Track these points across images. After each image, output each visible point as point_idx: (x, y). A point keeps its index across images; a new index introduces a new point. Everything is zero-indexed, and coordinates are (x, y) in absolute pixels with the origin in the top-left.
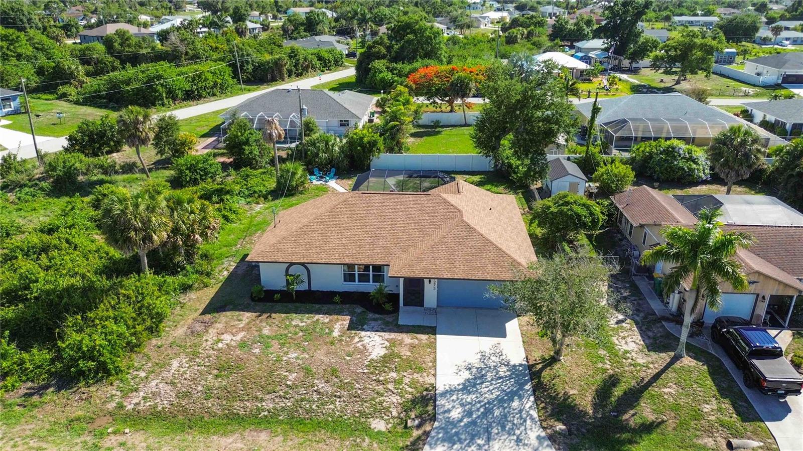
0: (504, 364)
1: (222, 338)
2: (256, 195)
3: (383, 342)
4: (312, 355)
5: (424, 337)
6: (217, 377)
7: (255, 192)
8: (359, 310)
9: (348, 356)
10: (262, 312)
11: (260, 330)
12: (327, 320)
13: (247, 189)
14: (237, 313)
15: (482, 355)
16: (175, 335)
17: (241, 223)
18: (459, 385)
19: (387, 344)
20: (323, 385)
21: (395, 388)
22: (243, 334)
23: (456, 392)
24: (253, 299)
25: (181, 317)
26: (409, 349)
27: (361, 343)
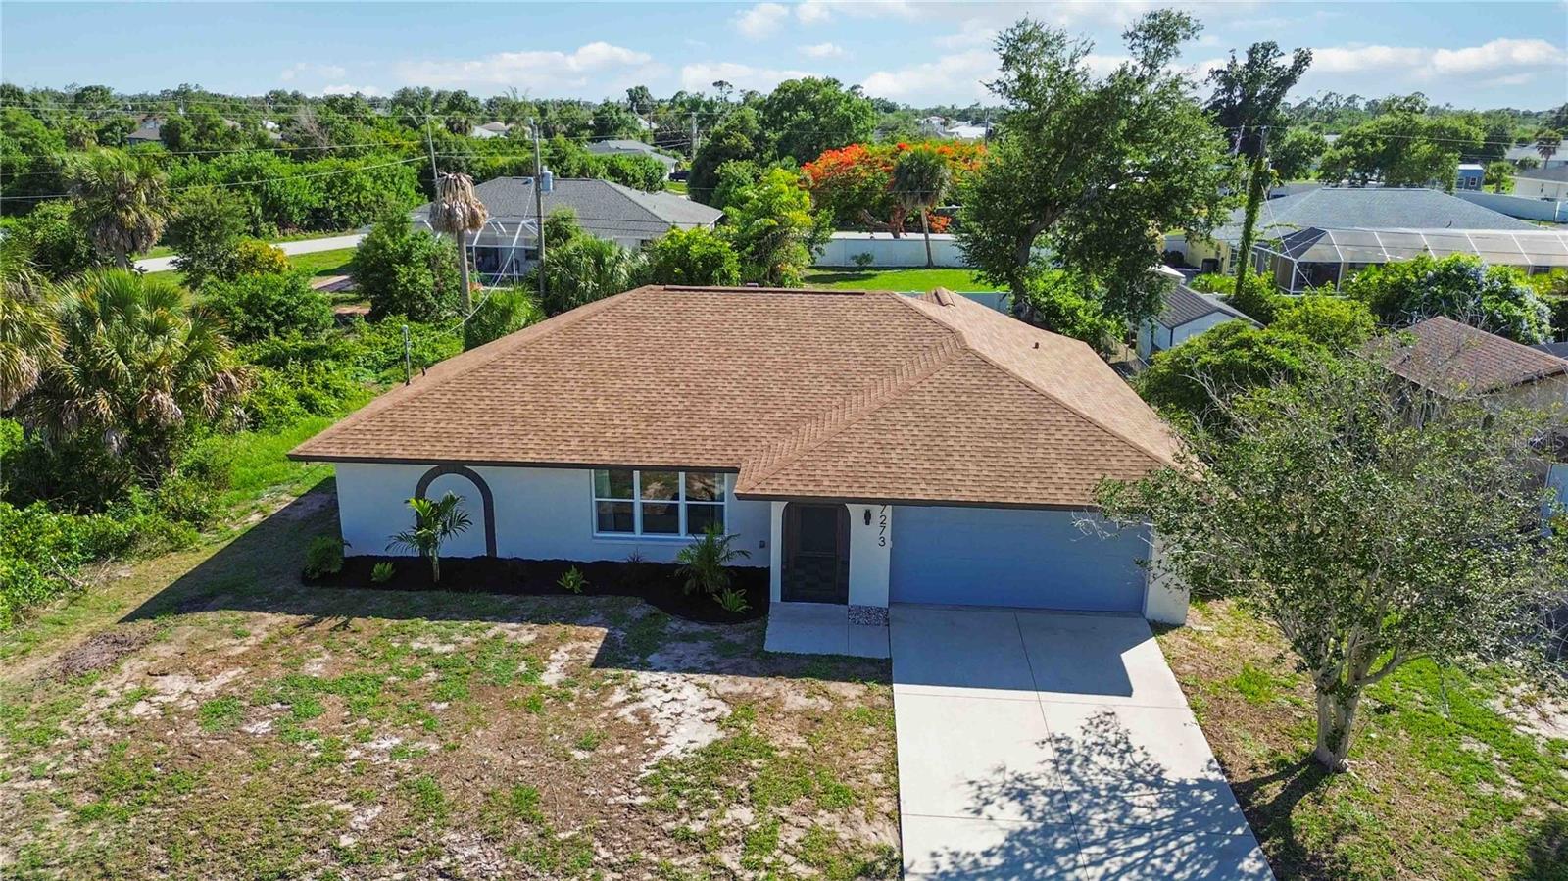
0: (1142, 780)
3: (708, 703)
5: (850, 691)
6: (82, 818)
8: (638, 610)
10: (323, 614)
11: (296, 664)
12: (528, 639)
15: (1062, 751)
18: (988, 854)
19: (724, 710)
20: (475, 851)
25: (55, 628)
26: (800, 726)
27: (632, 707)
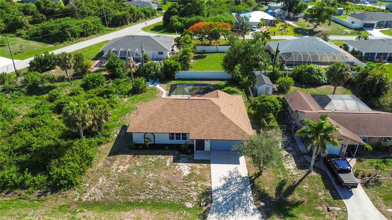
0: (239, 177)
1: (119, 167)
2: (124, 93)
3: (188, 168)
4: (159, 175)
5: (205, 165)
6: (119, 186)
7: (123, 92)
8: (177, 153)
9: (174, 175)
10: (135, 155)
11: (135, 164)
12: (163, 158)
13: (119, 90)
14: (124, 155)
15: (230, 173)
16: (99, 166)
17: (119, 109)
18: (221, 187)
19: (190, 169)
20: (165, 188)
21: (195, 189)
22: (128, 165)
23: (220, 190)
24: (130, 148)
25: (100, 158)
26: (200, 171)
27: (179, 169)
